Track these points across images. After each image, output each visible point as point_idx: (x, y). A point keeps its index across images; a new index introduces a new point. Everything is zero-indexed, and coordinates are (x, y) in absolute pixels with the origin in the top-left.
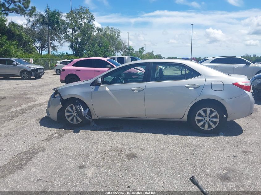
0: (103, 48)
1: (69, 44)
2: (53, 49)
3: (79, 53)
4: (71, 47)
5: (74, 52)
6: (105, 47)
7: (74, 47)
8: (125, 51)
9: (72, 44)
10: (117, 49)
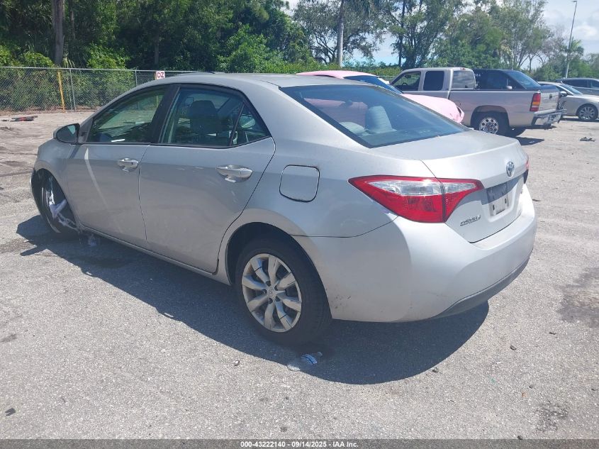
0: (481, 47)
1: (395, 39)
2: (364, 52)
3: (415, 62)
4: (399, 46)
5: (403, 61)
6: (488, 45)
7: (405, 48)
8: (556, 55)
9: (401, 38)
10: (530, 49)
